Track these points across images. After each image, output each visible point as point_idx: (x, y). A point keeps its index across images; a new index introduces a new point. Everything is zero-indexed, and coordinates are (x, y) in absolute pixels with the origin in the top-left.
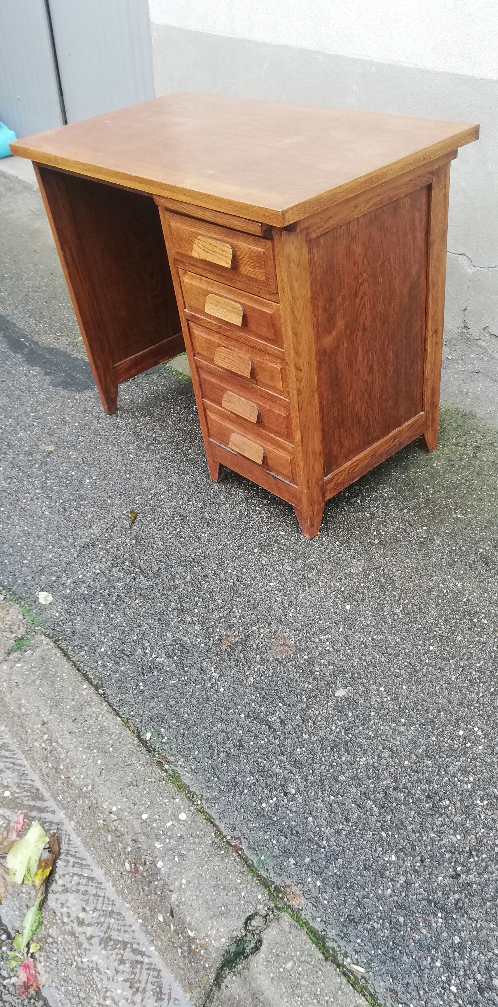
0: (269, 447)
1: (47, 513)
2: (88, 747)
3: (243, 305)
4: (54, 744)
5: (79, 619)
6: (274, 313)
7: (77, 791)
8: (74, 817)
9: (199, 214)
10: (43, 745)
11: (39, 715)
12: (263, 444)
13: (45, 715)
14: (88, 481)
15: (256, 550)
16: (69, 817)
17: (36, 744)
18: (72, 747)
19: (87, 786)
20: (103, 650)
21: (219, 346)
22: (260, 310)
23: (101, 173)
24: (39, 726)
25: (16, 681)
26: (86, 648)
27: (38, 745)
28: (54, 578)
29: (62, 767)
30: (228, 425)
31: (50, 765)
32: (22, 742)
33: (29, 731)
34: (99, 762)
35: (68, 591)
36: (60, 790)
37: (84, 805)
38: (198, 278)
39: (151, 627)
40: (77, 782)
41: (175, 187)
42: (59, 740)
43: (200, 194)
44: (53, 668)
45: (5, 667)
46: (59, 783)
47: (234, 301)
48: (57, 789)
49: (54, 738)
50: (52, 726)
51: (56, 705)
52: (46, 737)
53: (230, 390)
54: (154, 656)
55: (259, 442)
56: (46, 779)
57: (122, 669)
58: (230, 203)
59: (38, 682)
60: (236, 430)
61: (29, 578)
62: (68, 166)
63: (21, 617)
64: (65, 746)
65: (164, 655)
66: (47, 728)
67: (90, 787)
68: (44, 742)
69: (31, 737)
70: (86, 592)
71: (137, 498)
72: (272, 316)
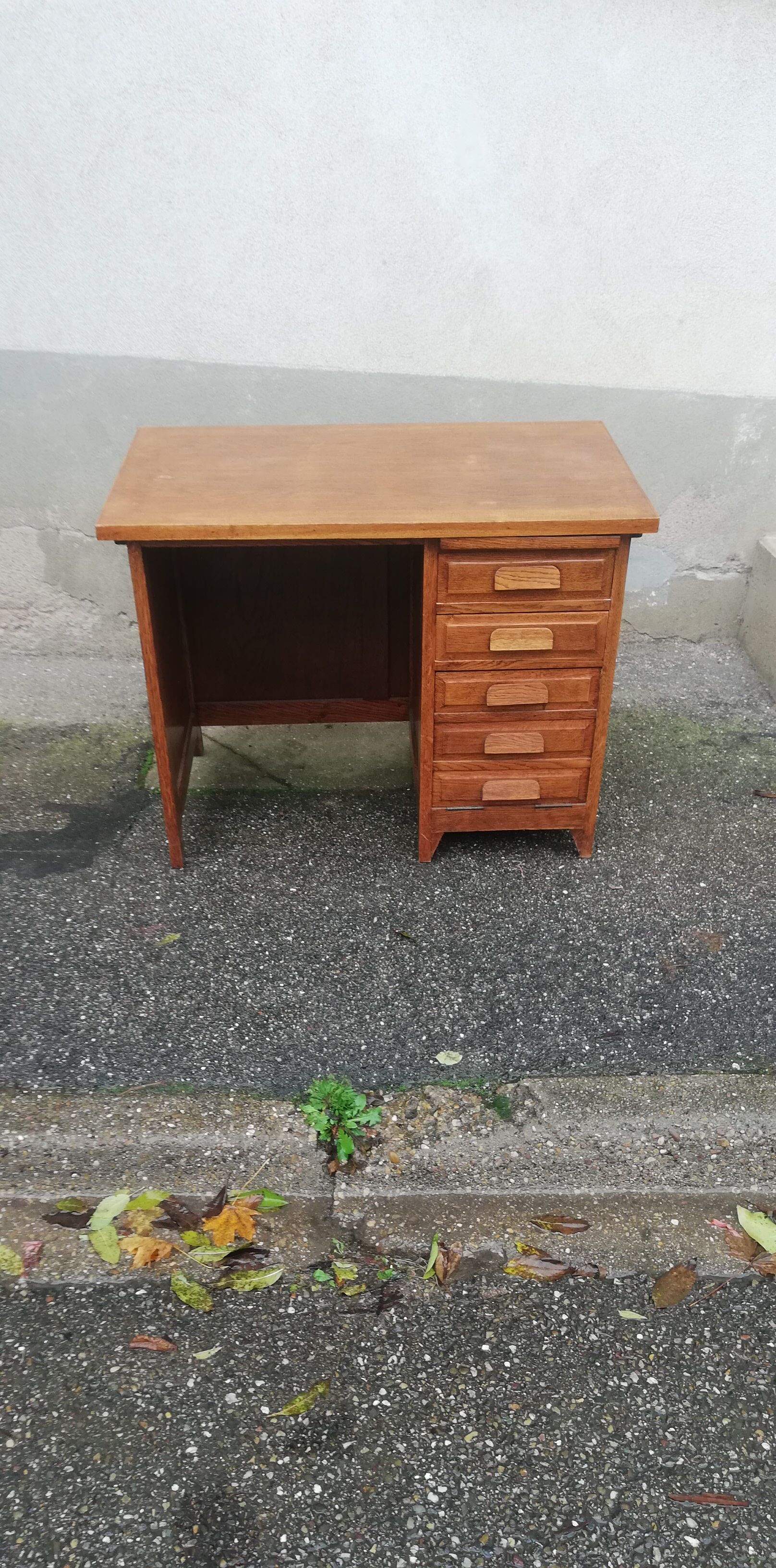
0: (545, 775)
1: (302, 993)
2: (717, 1109)
3: (551, 627)
4: (681, 1136)
5: (519, 1045)
6: (600, 623)
7: (744, 1152)
8: (752, 1179)
9: (524, 544)
10: (663, 1151)
11: (633, 1130)
12: (535, 776)
13: (640, 1122)
14: (290, 938)
15: (565, 892)
16: (745, 1186)
17: (651, 1159)
18: (705, 1120)
19: (756, 1133)
20: (587, 1048)
21: (492, 684)
22: (578, 625)
23: (340, 531)
24: (643, 1138)
25: (567, 1126)
26: (570, 1059)
27: (654, 1159)
28: (424, 1038)
29: (707, 1147)
30: (475, 777)
31: (686, 1162)
32: (620, 1179)
33: (629, 1157)
34: (743, 1108)
35: (462, 1035)
36: (715, 1174)
37: (762, 1155)
38: (475, 618)
39: (592, 1001)
40: (739, 1142)
41: (494, 523)
42: (684, 1127)
43: (537, 523)
44: (579, 1091)
45: (534, 1128)
46: (710, 1167)
47: (535, 626)
48: (710, 1176)
49: (674, 1131)
50: (662, 1124)
51: (637, 1109)
52: (661, 1140)
53: (495, 732)
54: (638, 1017)
55: (530, 776)
56: (686, 1181)
57: (629, 1046)
58: (585, 524)
59: (588, 1109)
60: (490, 777)
61: (397, 1056)
62: (263, 534)
63: (451, 1091)
64: (695, 1126)
65: (644, 1011)
66: (656, 1132)
67: (761, 1133)
68: (663, 1147)
69: (636, 1160)
70: (483, 1023)
71: (375, 920)
72: (596, 626)
